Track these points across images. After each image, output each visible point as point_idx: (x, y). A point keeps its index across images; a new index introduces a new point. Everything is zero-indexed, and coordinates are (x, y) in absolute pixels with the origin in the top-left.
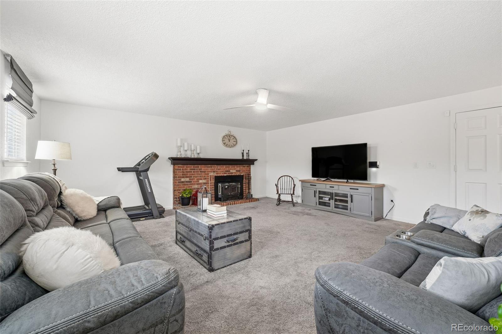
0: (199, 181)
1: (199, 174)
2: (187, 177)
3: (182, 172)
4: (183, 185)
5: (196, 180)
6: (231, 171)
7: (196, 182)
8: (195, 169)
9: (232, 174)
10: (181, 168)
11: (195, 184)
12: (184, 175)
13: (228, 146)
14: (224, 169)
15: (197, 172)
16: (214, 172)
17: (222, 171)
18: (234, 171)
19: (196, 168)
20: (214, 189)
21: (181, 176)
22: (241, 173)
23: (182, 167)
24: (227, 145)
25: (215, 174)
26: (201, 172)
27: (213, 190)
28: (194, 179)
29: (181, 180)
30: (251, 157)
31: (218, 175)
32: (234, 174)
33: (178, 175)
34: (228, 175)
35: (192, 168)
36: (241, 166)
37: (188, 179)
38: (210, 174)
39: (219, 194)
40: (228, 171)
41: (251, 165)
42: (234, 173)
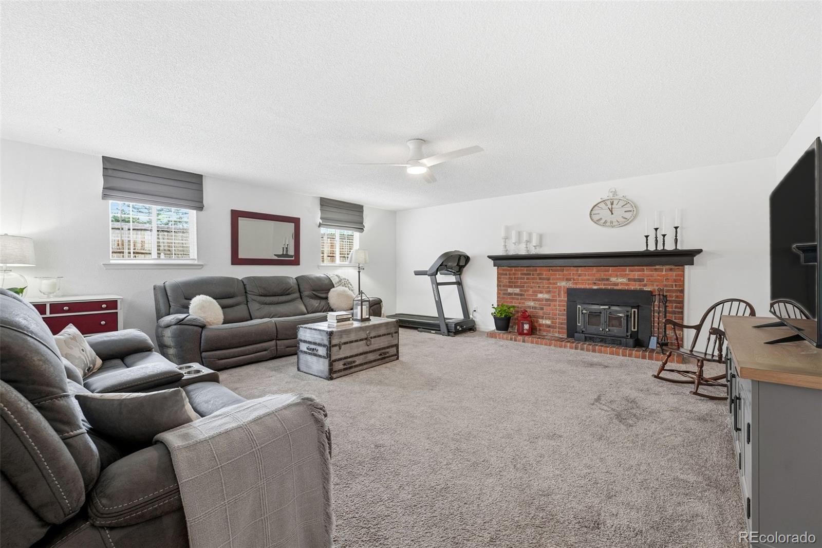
0: (537, 296)
1: (538, 283)
2: (516, 287)
3: (509, 277)
4: (510, 298)
5: (530, 293)
6: (613, 279)
7: (532, 295)
8: (530, 274)
9: (615, 288)
10: (508, 272)
11: (529, 300)
12: (512, 282)
13: (608, 224)
14: (594, 275)
15: (533, 279)
16: (568, 280)
17: (587, 279)
18: (624, 280)
19: (531, 272)
20: (565, 312)
21: (508, 284)
22: (645, 285)
23: (508, 270)
24: (606, 222)
25: (570, 285)
26: (540, 279)
27: (563, 316)
28: (528, 291)
29: (507, 290)
30: (685, 245)
31: (578, 286)
32: (619, 287)
33: (503, 283)
34: (603, 287)
35: (525, 272)
36: (645, 268)
37: (517, 290)
38: (558, 284)
39: (578, 324)
40: (603, 280)
41: (686, 267)
42: (622, 284)
